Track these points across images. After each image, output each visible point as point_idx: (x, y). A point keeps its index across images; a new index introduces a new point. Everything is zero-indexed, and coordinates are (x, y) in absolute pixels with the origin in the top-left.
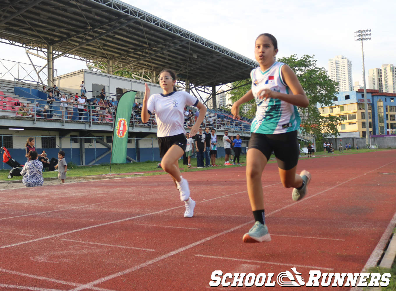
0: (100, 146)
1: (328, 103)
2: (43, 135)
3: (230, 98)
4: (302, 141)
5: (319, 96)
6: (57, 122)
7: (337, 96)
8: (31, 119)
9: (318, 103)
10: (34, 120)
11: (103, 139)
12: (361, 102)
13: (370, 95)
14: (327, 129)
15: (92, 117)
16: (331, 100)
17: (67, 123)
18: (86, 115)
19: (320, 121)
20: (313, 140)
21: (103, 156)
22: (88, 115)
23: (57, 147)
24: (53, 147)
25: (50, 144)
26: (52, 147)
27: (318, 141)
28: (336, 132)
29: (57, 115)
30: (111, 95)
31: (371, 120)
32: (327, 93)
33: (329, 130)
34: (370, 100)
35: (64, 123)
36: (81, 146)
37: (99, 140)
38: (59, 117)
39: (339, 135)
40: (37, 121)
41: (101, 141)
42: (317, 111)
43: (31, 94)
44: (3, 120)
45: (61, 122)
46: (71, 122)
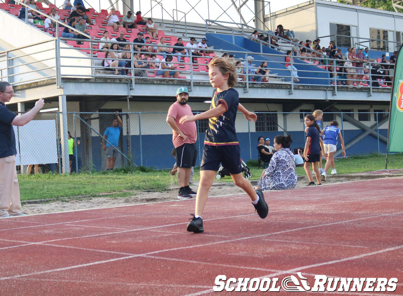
0: (348, 126)
2: (256, 110)
6: (282, 88)
8: (241, 86)
10: (246, 87)
11: (353, 114)
17: (297, 89)
18: (325, 75)
21: (353, 143)
22: (329, 75)
23: (280, 130)
24: (274, 130)
25: (268, 125)
26: (271, 130)
29: (279, 78)
30: (361, 40)
35: (293, 90)
37: (347, 117)
38: (282, 80)
41: (350, 118)
43: (234, 43)
44: (197, 88)
45: (288, 88)
46: (305, 88)
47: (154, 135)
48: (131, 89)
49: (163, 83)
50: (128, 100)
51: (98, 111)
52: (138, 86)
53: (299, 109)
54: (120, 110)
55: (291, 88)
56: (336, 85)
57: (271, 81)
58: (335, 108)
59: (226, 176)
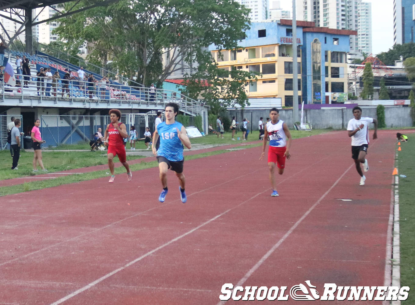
1: (230, 46)
4: (186, 114)
5: (215, 31)
7: (247, 32)
9: (213, 44)
12: (285, 43)
13: (301, 31)
14: (227, 92)
16: (236, 40)
19: (216, 77)
20: (204, 112)
27: (213, 115)
28: (243, 98)
31: (300, 77)
32: (230, 27)
33: (231, 94)
34: (299, 39)
39: (249, 104)
42: (211, 60)
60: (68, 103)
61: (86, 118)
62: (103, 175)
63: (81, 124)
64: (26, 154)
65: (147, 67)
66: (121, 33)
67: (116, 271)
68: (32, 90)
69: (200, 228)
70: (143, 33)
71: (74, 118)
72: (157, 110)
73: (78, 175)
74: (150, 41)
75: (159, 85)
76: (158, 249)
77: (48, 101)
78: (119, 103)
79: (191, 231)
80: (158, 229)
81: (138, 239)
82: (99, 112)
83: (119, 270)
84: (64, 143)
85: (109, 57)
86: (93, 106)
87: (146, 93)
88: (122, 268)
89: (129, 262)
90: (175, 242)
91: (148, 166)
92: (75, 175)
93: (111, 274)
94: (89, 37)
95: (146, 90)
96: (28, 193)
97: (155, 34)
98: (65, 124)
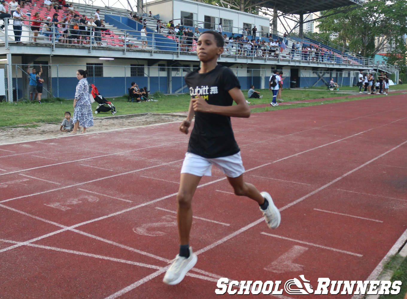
2: (132, 65)
3: (317, 26)
6: (146, 52)
8: (121, 50)
9: (405, 34)
10: (124, 51)
11: (190, 68)
15: (179, 47)
17: (156, 53)
20: (397, 72)
23: (145, 76)
24: (142, 76)
25: (138, 73)
26: (140, 76)
27: (402, 74)
30: (199, 22)
35: (153, 53)
36: (169, 74)
37: (186, 69)
40: (126, 51)
41: (188, 70)
42: (403, 43)
43: (121, 22)
44: (94, 51)
45: (150, 52)
46: (160, 53)
47: (68, 78)
48: (52, 51)
49: (73, 47)
50: (51, 57)
51: (33, 63)
52: (57, 49)
53: (157, 64)
54: (47, 63)
55: (152, 52)
56: (179, 51)
57: (140, 47)
58: (179, 64)
59: (101, 112)
60: (317, 64)
61: (328, 73)
62: (319, 104)
63: (324, 76)
64: (289, 91)
65: (366, 47)
66: (353, 28)
67: (265, 165)
68: (297, 58)
69: (344, 140)
70: (365, 28)
71: (321, 73)
72: (369, 70)
73: (304, 103)
74: (369, 32)
75: (373, 56)
76: (304, 152)
77: (305, 63)
78: (346, 65)
79: (336, 142)
80: (318, 139)
81: (298, 145)
82: (336, 70)
83: (266, 164)
84: (314, 86)
85: (347, 41)
86: (331, 66)
87: (363, 60)
88: (270, 163)
89: (278, 159)
90: (319, 148)
91: (348, 100)
92: (302, 103)
93: (259, 167)
94: (335, 30)
95: (363, 59)
96: (266, 112)
97: (372, 29)
98: (315, 76)
